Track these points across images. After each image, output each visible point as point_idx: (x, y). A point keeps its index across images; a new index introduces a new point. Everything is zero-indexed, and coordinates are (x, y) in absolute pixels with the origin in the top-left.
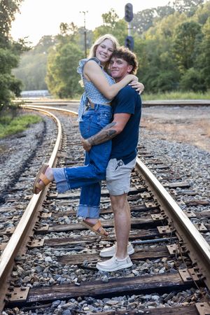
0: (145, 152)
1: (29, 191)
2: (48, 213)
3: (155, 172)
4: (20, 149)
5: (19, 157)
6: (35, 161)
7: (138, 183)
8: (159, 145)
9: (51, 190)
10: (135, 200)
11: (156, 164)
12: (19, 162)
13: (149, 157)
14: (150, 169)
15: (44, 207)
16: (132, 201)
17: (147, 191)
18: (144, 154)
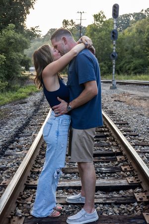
0: (129, 129)
1: (8, 173)
2: (20, 218)
3: (145, 158)
4: (18, 116)
5: (15, 123)
6: (26, 131)
7: (128, 173)
8: (140, 122)
9: (32, 173)
10: (129, 203)
11: (143, 146)
12: (13, 130)
13: (135, 136)
14: (139, 153)
15: (18, 206)
16: (124, 204)
17: (140, 187)
18: (129, 131)
